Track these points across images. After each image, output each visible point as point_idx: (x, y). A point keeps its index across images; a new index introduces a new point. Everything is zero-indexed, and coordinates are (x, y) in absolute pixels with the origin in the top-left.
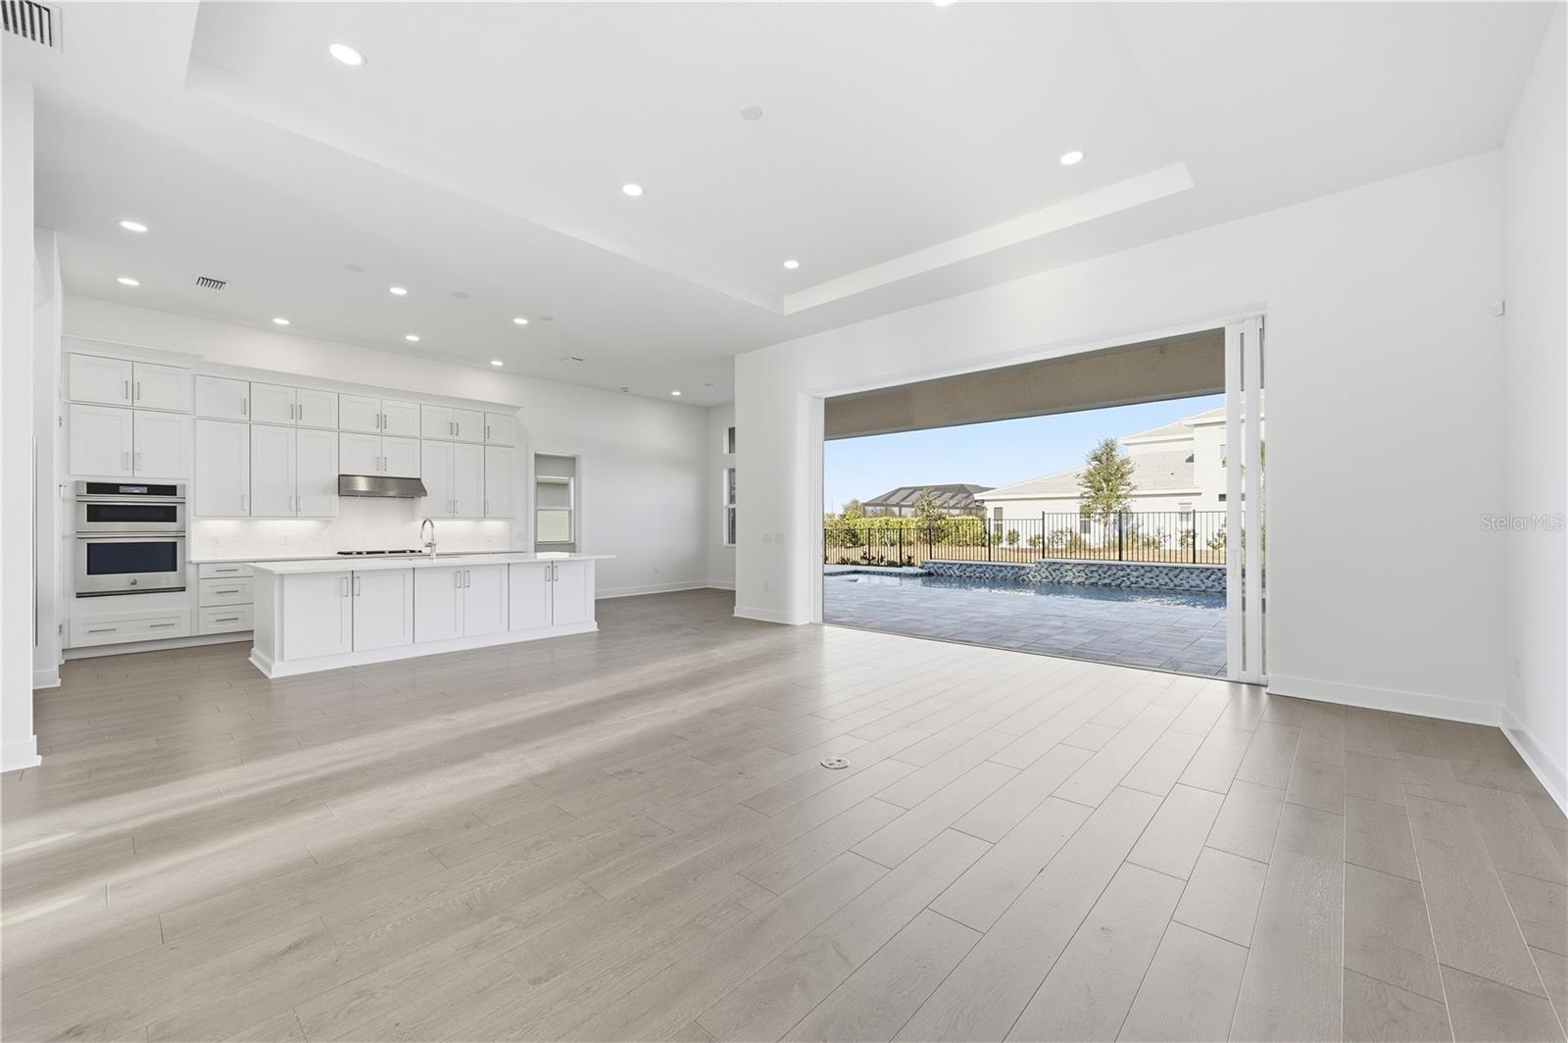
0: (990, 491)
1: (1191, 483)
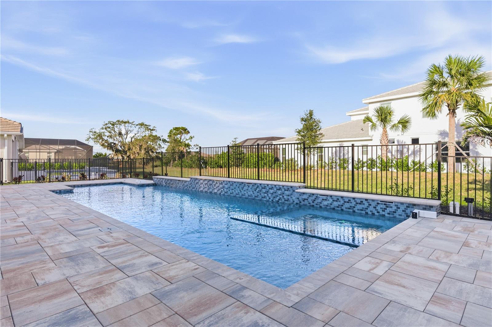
1: (368, 134)
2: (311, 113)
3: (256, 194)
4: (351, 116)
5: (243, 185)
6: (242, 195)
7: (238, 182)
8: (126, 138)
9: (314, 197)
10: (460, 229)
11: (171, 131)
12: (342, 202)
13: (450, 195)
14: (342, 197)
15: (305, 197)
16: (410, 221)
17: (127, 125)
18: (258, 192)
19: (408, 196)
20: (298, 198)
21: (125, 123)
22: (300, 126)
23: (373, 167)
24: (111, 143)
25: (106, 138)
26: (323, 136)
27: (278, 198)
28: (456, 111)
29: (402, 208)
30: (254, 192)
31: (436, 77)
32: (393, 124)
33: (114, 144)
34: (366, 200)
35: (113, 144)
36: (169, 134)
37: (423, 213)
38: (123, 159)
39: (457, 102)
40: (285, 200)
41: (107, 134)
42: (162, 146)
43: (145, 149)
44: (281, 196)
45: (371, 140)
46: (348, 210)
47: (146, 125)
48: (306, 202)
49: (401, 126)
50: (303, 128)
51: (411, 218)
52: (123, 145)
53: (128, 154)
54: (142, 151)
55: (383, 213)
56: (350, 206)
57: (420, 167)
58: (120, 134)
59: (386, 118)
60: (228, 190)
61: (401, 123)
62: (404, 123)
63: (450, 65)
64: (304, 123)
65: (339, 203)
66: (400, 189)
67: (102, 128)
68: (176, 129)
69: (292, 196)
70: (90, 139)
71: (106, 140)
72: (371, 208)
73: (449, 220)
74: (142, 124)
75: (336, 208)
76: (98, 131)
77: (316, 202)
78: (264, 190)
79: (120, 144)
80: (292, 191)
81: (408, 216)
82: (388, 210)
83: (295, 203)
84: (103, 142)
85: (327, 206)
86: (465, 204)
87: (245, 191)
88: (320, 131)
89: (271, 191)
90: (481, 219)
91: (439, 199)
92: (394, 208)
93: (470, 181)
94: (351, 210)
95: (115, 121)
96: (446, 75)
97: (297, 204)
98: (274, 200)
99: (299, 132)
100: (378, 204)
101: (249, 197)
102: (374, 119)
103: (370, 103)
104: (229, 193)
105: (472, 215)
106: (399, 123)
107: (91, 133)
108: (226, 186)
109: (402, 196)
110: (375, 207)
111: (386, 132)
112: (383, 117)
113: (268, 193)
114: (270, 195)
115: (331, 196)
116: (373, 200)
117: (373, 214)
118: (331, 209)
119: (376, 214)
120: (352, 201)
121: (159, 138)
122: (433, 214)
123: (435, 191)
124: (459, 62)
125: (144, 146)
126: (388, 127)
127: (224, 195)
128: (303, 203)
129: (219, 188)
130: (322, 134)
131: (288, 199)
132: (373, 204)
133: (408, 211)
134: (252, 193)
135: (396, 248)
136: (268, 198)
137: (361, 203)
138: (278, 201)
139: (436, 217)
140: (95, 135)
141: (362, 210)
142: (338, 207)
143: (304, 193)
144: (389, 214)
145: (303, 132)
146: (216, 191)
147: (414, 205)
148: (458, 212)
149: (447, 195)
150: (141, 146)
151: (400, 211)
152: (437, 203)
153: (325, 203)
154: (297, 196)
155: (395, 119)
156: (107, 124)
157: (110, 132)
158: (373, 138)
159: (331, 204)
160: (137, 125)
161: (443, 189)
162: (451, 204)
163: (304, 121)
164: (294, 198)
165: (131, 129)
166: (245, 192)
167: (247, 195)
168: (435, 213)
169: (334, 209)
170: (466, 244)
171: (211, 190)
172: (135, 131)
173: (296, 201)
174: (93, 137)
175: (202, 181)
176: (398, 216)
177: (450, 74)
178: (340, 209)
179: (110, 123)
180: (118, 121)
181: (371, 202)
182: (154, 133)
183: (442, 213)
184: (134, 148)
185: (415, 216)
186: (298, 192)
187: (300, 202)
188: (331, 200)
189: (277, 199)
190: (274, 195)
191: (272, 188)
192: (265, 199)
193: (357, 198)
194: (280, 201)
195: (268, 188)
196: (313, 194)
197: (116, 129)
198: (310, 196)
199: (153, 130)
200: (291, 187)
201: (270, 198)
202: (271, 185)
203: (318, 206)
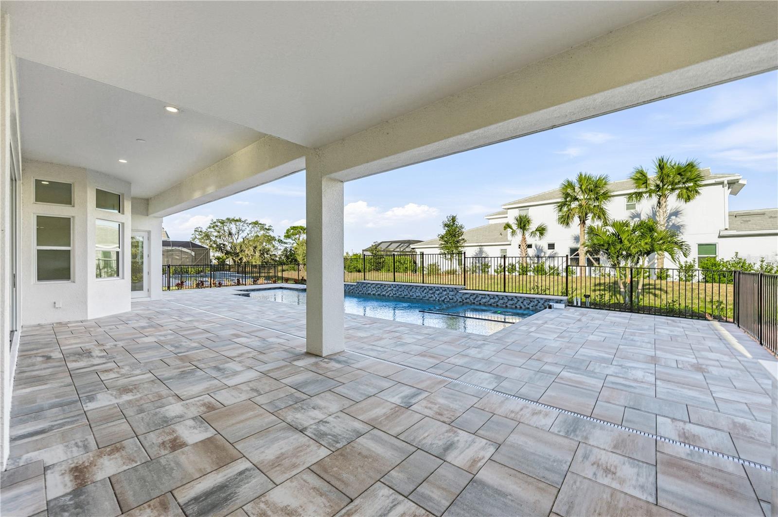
0: (422, 243)
1: (507, 239)
2: (454, 219)
3: (423, 294)
4: (489, 219)
5: (411, 287)
6: (411, 296)
7: (406, 286)
8: (238, 238)
9: (474, 296)
10: (578, 314)
11: (288, 231)
12: (497, 299)
13: (575, 293)
14: (497, 296)
15: (467, 296)
16: (547, 310)
17: (238, 223)
18: (425, 293)
19: (546, 294)
20: (461, 297)
21: (237, 221)
22: (443, 231)
23: (513, 271)
24: (220, 244)
25: (214, 238)
26: (465, 241)
27: (444, 297)
28: (586, 222)
29: (542, 302)
30: (422, 293)
31: (569, 191)
32: (531, 231)
33: (224, 245)
34: (516, 297)
35: (222, 245)
36: (286, 234)
37: (556, 305)
38: (235, 261)
39: (586, 214)
40: (450, 299)
41: (216, 234)
42: (279, 248)
43: (260, 251)
44: (446, 296)
45: (510, 245)
46: (502, 305)
47: (260, 224)
48: (468, 300)
49: (539, 233)
50: (446, 234)
51: (547, 309)
52: (234, 247)
53: (241, 256)
54: (257, 253)
55: (528, 306)
56: (504, 302)
57: (554, 271)
58: (230, 234)
59: (525, 226)
60: (396, 292)
61: (538, 230)
62: (541, 231)
63: (580, 182)
64: (446, 228)
65: (495, 300)
66: (540, 290)
67: (210, 227)
68: (294, 228)
69: (456, 296)
70: (196, 239)
71: (214, 241)
72: (519, 303)
73: (572, 309)
74: (256, 223)
75: (493, 304)
76: (204, 230)
77: (476, 300)
78: (431, 292)
79: (230, 245)
80: (456, 292)
81: (546, 308)
82: (532, 304)
83: (459, 301)
84: (212, 243)
85: (485, 303)
86: (584, 300)
87: (413, 292)
88: (462, 236)
89: (438, 292)
90: (594, 308)
91: (567, 296)
92: (536, 302)
93: (596, 284)
94: (504, 305)
95: (224, 219)
96: (577, 189)
97: (460, 302)
98: (440, 300)
99: (442, 238)
100: (524, 299)
101: (418, 298)
102: (515, 227)
103: (508, 209)
104: (398, 295)
105: (589, 306)
106: (536, 230)
107: (197, 233)
108: (394, 289)
109: (541, 294)
110: (522, 302)
111: (525, 239)
112: (522, 225)
113: (435, 294)
114: (436, 295)
115: (488, 295)
116: (521, 297)
117: (521, 307)
118: (488, 305)
119: (523, 307)
120: (505, 298)
121: (274, 239)
122: (562, 306)
123: (564, 290)
124: (589, 179)
125: (259, 248)
126: (527, 234)
127: (392, 296)
128: (465, 301)
129: (388, 291)
130: (464, 239)
131: (453, 298)
132: (521, 300)
133: (546, 304)
134: (420, 294)
135: (540, 322)
136: (434, 298)
137: (512, 299)
138: (444, 300)
139: (564, 308)
140: (201, 235)
141: (512, 305)
142: (494, 303)
143: (466, 293)
144: (532, 307)
145: (446, 238)
146: (384, 293)
147: (550, 300)
148: (579, 305)
149: (572, 293)
150: (255, 247)
151: (540, 304)
152: (565, 298)
153: (484, 300)
154: (460, 295)
155: (533, 227)
156: (215, 222)
157: (219, 232)
158: (512, 244)
159: (489, 301)
160: (250, 224)
161: (570, 289)
162: (574, 299)
163: (447, 227)
164: (457, 297)
165: (244, 228)
166: (414, 294)
167: (415, 296)
168: (564, 305)
169: (491, 305)
170: (579, 320)
171: (379, 293)
172: (247, 231)
173: (460, 300)
174: (200, 237)
175: (369, 285)
176: (539, 308)
177: (581, 188)
178: (495, 304)
179: (218, 221)
180: (228, 219)
181: (519, 299)
182: (271, 233)
183: (569, 306)
184: (247, 250)
185: (550, 307)
186: (460, 293)
187: (463, 300)
188: (488, 298)
189: (443, 299)
190: (440, 295)
191: (438, 290)
192: (432, 299)
193: (509, 296)
194: (446, 300)
195: (434, 290)
196: (474, 294)
197: (226, 228)
198: (471, 295)
199: (269, 230)
200: (455, 289)
201: (436, 298)
202: (438, 287)
203: (478, 303)
